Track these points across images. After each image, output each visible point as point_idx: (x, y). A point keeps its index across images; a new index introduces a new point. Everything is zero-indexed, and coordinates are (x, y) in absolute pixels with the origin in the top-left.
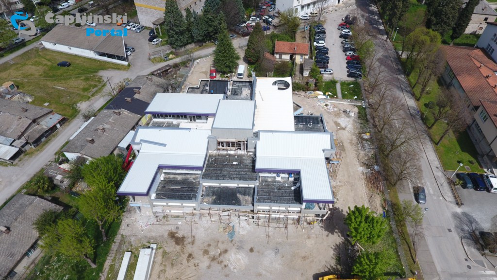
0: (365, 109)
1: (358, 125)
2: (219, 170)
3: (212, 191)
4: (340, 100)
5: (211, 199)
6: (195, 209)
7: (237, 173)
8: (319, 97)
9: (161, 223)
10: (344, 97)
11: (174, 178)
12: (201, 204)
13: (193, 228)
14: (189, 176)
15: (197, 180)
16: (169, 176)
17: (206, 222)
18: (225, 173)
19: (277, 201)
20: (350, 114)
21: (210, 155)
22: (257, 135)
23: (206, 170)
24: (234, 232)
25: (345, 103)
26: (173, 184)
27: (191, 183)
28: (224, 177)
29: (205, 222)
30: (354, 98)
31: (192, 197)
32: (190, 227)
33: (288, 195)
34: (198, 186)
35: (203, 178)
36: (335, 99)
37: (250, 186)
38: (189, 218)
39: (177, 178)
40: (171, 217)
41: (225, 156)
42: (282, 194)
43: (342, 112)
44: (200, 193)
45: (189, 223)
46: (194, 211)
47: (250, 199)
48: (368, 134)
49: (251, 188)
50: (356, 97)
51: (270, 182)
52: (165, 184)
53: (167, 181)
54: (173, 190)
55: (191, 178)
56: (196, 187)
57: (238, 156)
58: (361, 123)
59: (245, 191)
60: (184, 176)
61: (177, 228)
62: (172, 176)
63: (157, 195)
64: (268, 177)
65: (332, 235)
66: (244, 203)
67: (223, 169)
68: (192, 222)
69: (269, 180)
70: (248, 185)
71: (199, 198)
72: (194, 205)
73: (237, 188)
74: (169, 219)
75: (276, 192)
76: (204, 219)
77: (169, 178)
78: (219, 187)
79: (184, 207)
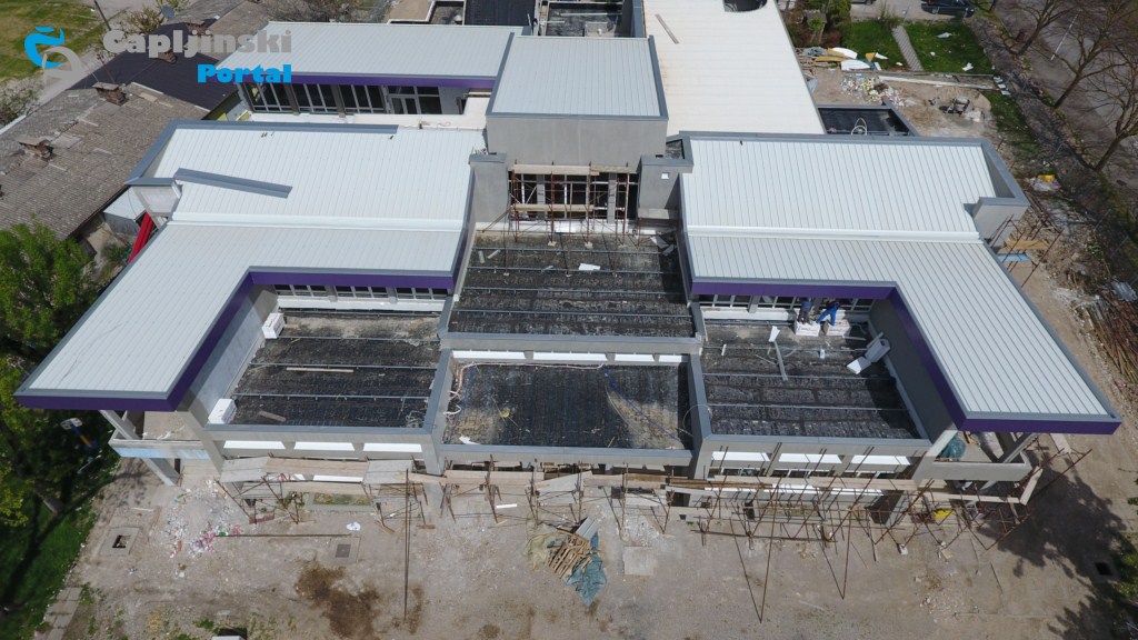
0: (1011, 100)
1: (1007, 150)
2: (522, 295)
3: (494, 385)
4: (918, 75)
5: (491, 420)
6: (419, 467)
7: (604, 305)
8: (846, 65)
9: (269, 527)
10: (929, 66)
11: (327, 329)
12: (447, 442)
13: (413, 550)
14: (390, 323)
15: (427, 339)
16: (304, 321)
17: (469, 522)
18: (552, 304)
19: (801, 422)
20: (968, 115)
21: (479, 241)
22: (679, 148)
23: (463, 295)
24: (600, 563)
25: (939, 84)
26: (320, 356)
27: (402, 351)
28: (546, 324)
29: (467, 522)
30: (965, 69)
31: (407, 411)
32: (402, 544)
33: (842, 396)
34: (433, 365)
35: (452, 328)
36: (899, 72)
37: (664, 359)
38: (394, 505)
39: (339, 332)
40: (316, 502)
41: (544, 240)
42: (815, 391)
43: (936, 108)
44: (442, 394)
45: (397, 525)
46: (417, 478)
47: (668, 417)
48: (1049, 177)
49: (667, 367)
50: (969, 67)
51: (746, 342)
52: (284, 355)
53: (290, 345)
54: (317, 382)
55: (401, 331)
56: (423, 366)
57: (595, 242)
58: (1014, 144)
59: (642, 384)
60: (368, 324)
61: (343, 551)
62: (315, 324)
63: (237, 403)
64: (733, 322)
65: (1037, 570)
66: (646, 435)
67: (541, 291)
68: (407, 522)
69: (743, 334)
70: (656, 355)
71: (440, 416)
72: (416, 448)
73: (606, 368)
74: (306, 509)
75: (785, 387)
76: (459, 506)
77: (304, 331)
78: (525, 368)
79: (369, 458)
